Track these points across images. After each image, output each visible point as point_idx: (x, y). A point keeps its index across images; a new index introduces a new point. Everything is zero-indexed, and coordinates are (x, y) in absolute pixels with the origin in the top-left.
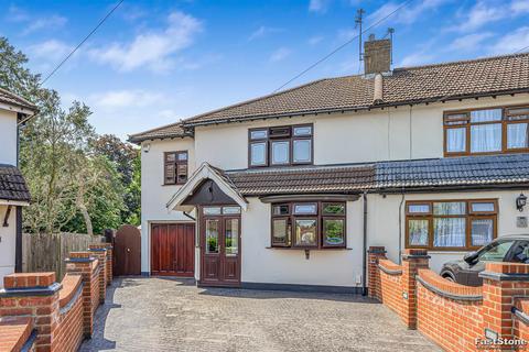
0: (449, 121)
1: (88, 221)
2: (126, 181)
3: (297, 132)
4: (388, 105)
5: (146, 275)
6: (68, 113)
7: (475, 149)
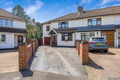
0: (89, 21)
1: (35, 37)
2: (41, 30)
3: (66, 23)
4: (79, 18)
5: (44, 45)
6: (32, 20)
7: (93, 25)
